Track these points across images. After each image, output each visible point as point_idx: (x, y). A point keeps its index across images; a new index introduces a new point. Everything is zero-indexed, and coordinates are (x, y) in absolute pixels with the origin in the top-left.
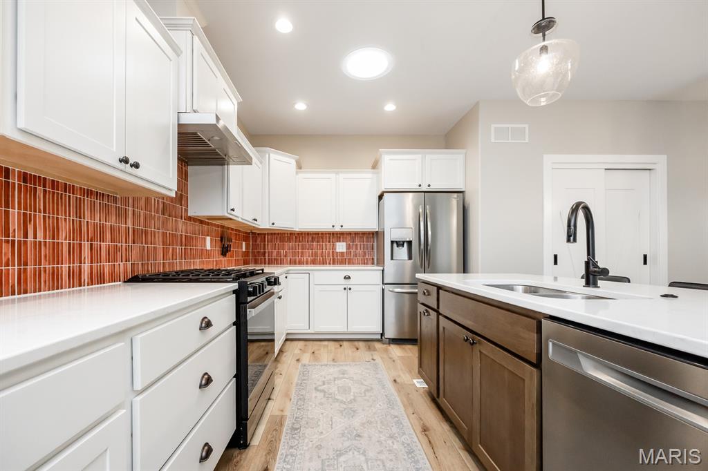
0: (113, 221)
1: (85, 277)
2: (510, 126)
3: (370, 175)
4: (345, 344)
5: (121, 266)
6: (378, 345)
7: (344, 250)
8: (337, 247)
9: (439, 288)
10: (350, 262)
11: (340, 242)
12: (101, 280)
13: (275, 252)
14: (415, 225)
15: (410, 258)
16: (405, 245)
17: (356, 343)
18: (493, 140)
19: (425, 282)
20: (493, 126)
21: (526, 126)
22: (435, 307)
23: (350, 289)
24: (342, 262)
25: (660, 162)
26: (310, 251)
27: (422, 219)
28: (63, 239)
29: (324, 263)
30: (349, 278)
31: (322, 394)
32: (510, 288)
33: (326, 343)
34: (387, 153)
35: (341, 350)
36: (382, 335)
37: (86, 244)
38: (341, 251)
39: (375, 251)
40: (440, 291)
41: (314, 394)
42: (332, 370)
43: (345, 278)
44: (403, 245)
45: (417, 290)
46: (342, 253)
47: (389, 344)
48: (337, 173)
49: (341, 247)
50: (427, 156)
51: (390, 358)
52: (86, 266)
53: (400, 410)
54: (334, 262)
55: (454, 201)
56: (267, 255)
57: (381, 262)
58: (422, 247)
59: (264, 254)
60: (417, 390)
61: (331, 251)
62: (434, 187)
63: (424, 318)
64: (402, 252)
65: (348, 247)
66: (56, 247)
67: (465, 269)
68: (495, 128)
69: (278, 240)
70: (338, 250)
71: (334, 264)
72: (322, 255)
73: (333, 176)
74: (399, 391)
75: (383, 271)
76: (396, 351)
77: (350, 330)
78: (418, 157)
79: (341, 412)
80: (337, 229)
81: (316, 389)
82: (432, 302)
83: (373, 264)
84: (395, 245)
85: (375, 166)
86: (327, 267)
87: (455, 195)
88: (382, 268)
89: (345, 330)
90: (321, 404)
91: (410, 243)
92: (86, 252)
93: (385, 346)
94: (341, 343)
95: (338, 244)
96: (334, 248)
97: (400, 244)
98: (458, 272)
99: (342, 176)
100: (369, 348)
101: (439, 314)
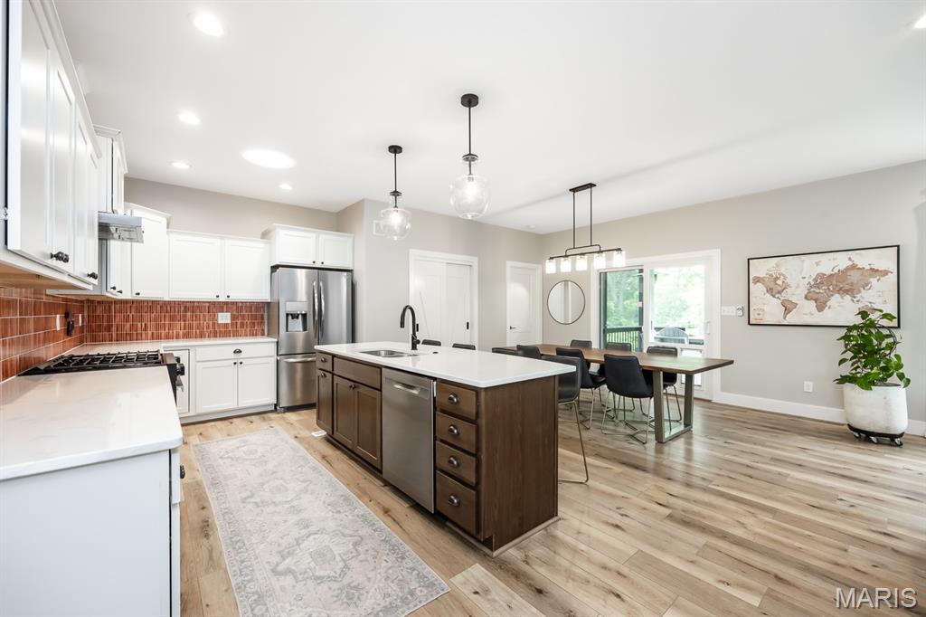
4: (235, 420)
6: (272, 416)
7: (229, 321)
8: (219, 318)
9: (334, 356)
10: (236, 334)
11: (223, 312)
13: (128, 325)
14: (308, 298)
15: (305, 329)
16: (300, 316)
17: (248, 418)
19: (322, 352)
22: (331, 370)
23: (241, 363)
25: (474, 260)
26: (182, 323)
27: (316, 291)
29: (202, 336)
30: (240, 351)
31: (230, 460)
32: (376, 353)
33: (212, 423)
34: (282, 228)
35: (232, 426)
36: (276, 405)
38: (224, 322)
39: (266, 321)
40: (335, 359)
41: (221, 461)
42: (230, 442)
43: (235, 352)
44: (298, 318)
45: (315, 359)
46: (226, 325)
47: (284, 412)
48: (222, 238)
49: (224, 318)
50: (321, 236)
51: (288, 423)
53: (303, 451)
54: (215, 335)
55: (344, 277)
56: (114, 329)
58: (316, 318)
59: (109, 328)
60: (316, 438)
61: (211, 323)
62: (327, 264)
63: (321, 380)
64: (297, 325)
65: (233, 317)
67: (353, 339)
69: (133, 310)
70: (220, 322)
71: (215, 336)
74: (301, 443)
75: (277, 343)
76: (291, 416)
77: (240, 406)
78: (313, 236)
79: (254, 465)
80: (223, 299)
81: (221, 458)
82: (328, 366)
83: (263, 335)
84: (290, 317)
86: (206, 342)
87: (345, 274)
88: (276, 340)
89: (235, 406)
90: (232, 465)
91: (304, 316)
93: (280, 415)
94: (231, 420)
95: (220, 314)
97: (295, 316)
98: (348, 342)
100: (264, 419)
101: (333, 374)
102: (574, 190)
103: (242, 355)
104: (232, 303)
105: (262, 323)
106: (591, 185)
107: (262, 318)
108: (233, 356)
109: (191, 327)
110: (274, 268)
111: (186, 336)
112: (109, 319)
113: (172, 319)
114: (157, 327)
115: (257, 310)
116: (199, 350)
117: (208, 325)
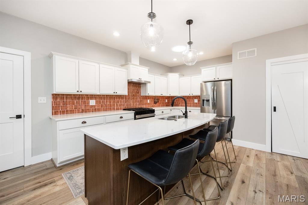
0: (121, 99)
1: (115, 109)
2: (247, 51)
5: (122, 107)
12: (118, 109)
18: (238, 59)
20: (238, 52)
21: (256, 49)
28: (112, 104)
37: (115, 104)
52: (116, 107)
66: (111, 105)
68: (239, 53)
92: (115, 105)
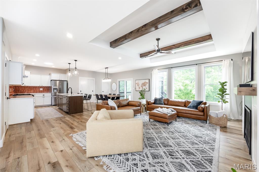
3: (49, 76)
10: (44, 92)
24: (42, 92)
25: (94, 79)
29: (37, 92)
49: (41, 89)
56: (20, 91)
57: (51, 92)
59: (19, 91)
65: (43, 89)
70: (40, 90)
71: (39, 92)
72: (36, 91)
73: (40, 76)
80: (41, 86)
83: (49, 92)
84: (54, 89)
85: (50, 74)
86: (38, 93)
96: (39, 89)
97: (55, 89)
99: (42, 76)
102: (106, 68)
103: (44, 96)
104: (43, 87)
105: (49, 90)
106: (107, 68)
107: (49, 89)
108: (43, 96)
109: (35, 91)
110: (51, 80)
111: (34, 92)
112: (19, 89)
113: (31, 89)
114: (28, 91)
115: (48, 88)
116: (36, 95)
117: (38, 91)
